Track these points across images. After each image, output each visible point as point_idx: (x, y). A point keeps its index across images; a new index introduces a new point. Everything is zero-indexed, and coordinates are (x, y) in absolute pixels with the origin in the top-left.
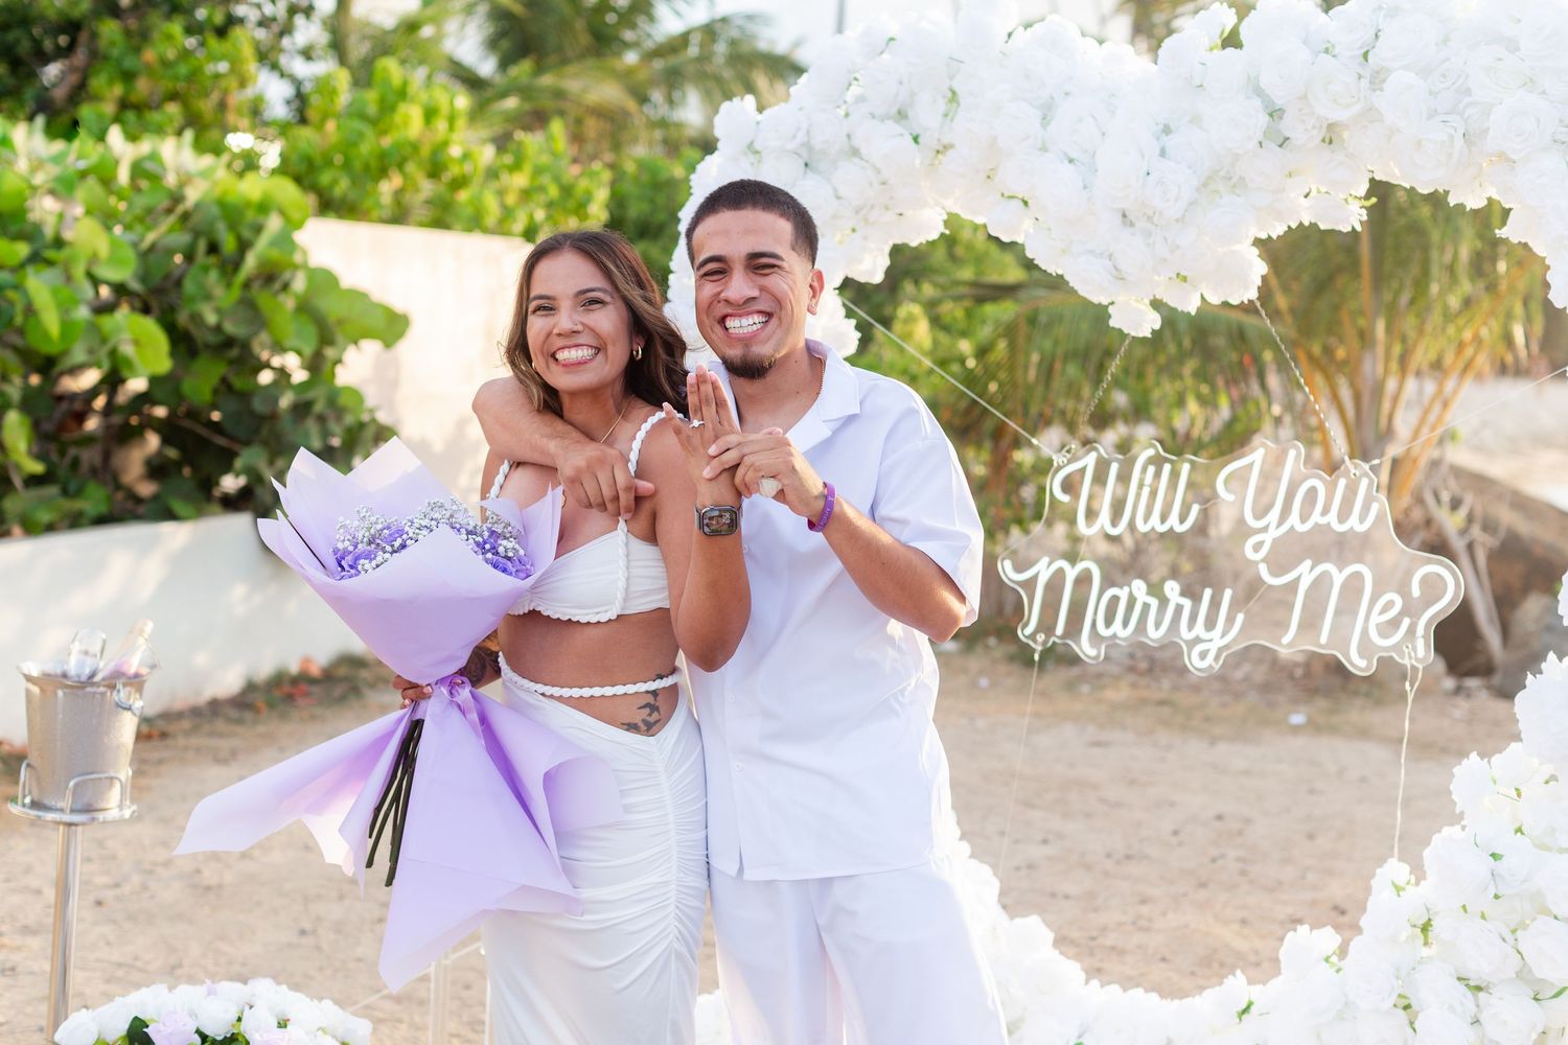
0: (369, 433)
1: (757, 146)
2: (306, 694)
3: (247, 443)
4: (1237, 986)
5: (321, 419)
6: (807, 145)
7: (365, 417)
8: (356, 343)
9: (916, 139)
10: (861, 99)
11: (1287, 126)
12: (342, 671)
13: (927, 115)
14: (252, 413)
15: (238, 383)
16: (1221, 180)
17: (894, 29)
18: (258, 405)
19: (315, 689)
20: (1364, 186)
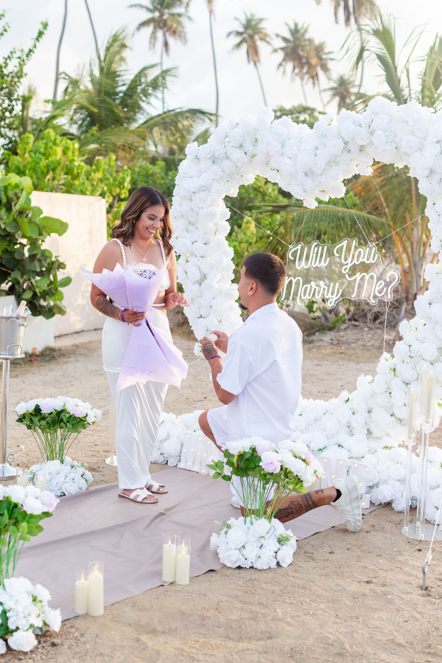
0: (56, 265)
1: (198, 157)
2: (35, 360)
3: (13, 271)
4: (345, 394)
5: (40, 260)
6: (213, 156)
7: (53, 259)
8: (49, 235)
9: (245, 154)
10: (229, 142)
11: (350, 147)
12: (47, 352)
13: (249, 147)
14: (15, 259)
15: (9, 249)
16: (332, 162)
17: (238, 121)
18: (17, 256)
19: (38, 358)
20: (372, 163)
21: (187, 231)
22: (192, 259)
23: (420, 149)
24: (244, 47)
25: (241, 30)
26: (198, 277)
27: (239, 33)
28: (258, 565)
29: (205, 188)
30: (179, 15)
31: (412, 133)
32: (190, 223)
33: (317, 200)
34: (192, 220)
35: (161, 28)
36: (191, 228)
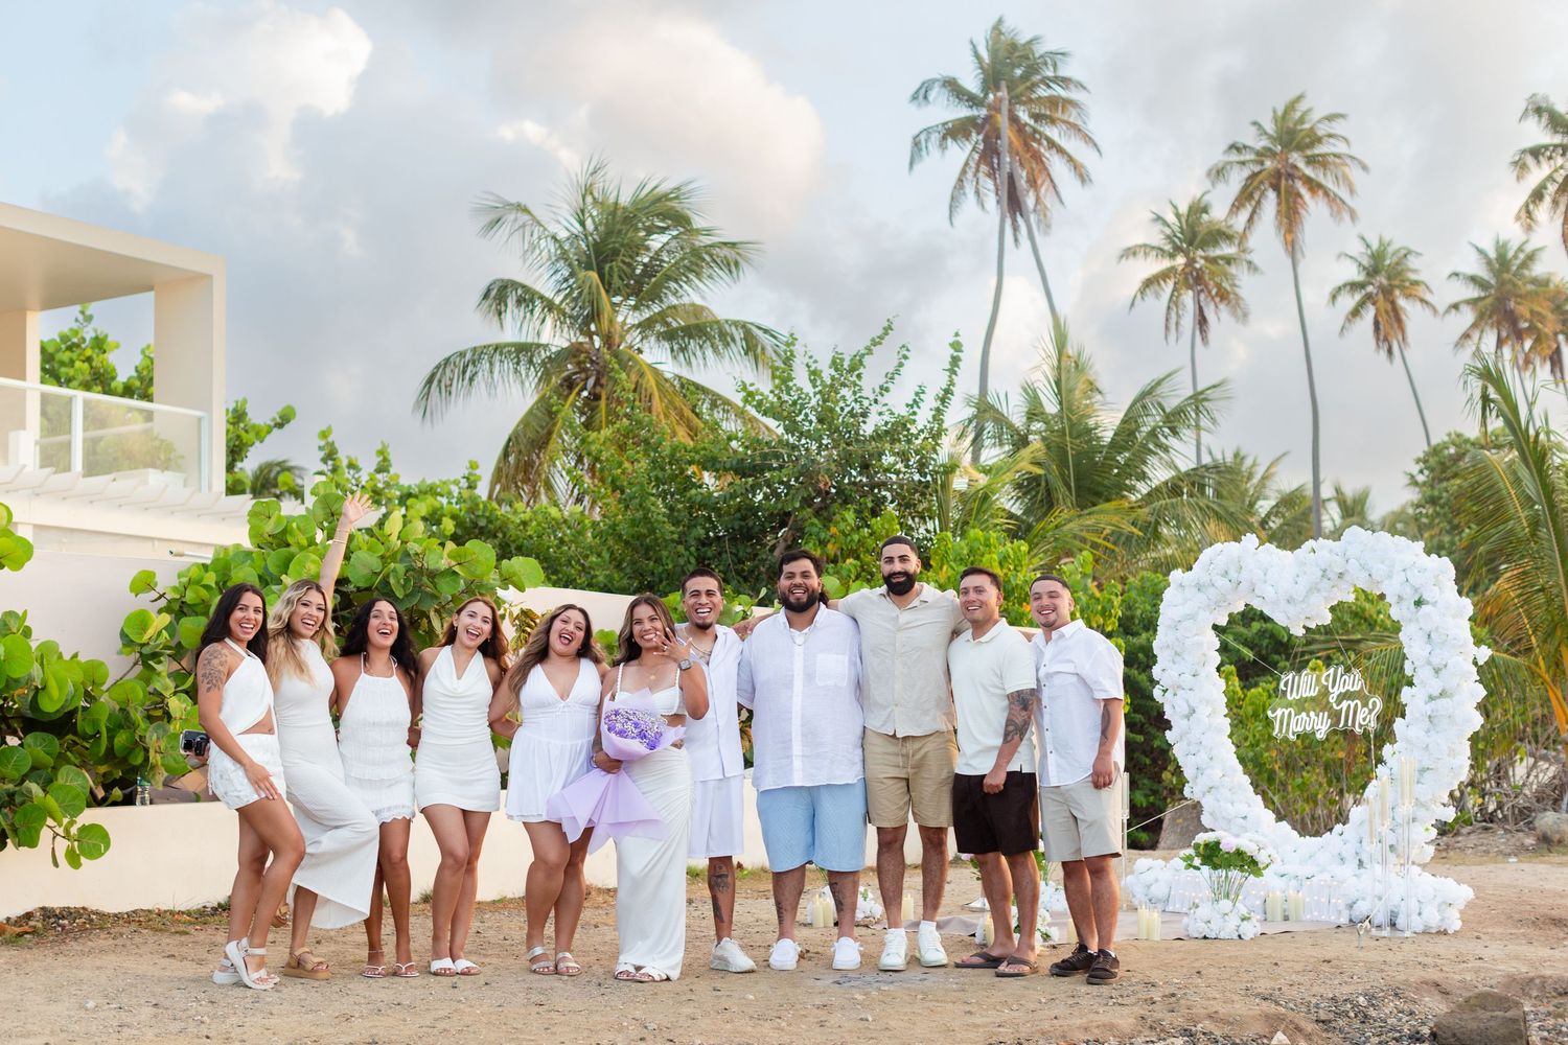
1: (1183, 585)
4: (1339, 828)
6: (1198, 584)
9: (1230, 581)
11: (1330, 574)
13: (1233, 574)
16: (1313, 589)
20: (1352, 589)
21: (1174, 662)
22: (1180, 692)
23: (1390, 577)
24: (1370, 313)
25: (1360, 277)
26: (1186, 711)
27: (1354, 286)
28: (1222, 936)
29: (1192, 617)
30: (1229, 260)
31: (1383, 563)
32: (1176, 653)
33: (1304, 627)
34: (1178, 650)
35: (1190, 287)
36: (1177, 659)
